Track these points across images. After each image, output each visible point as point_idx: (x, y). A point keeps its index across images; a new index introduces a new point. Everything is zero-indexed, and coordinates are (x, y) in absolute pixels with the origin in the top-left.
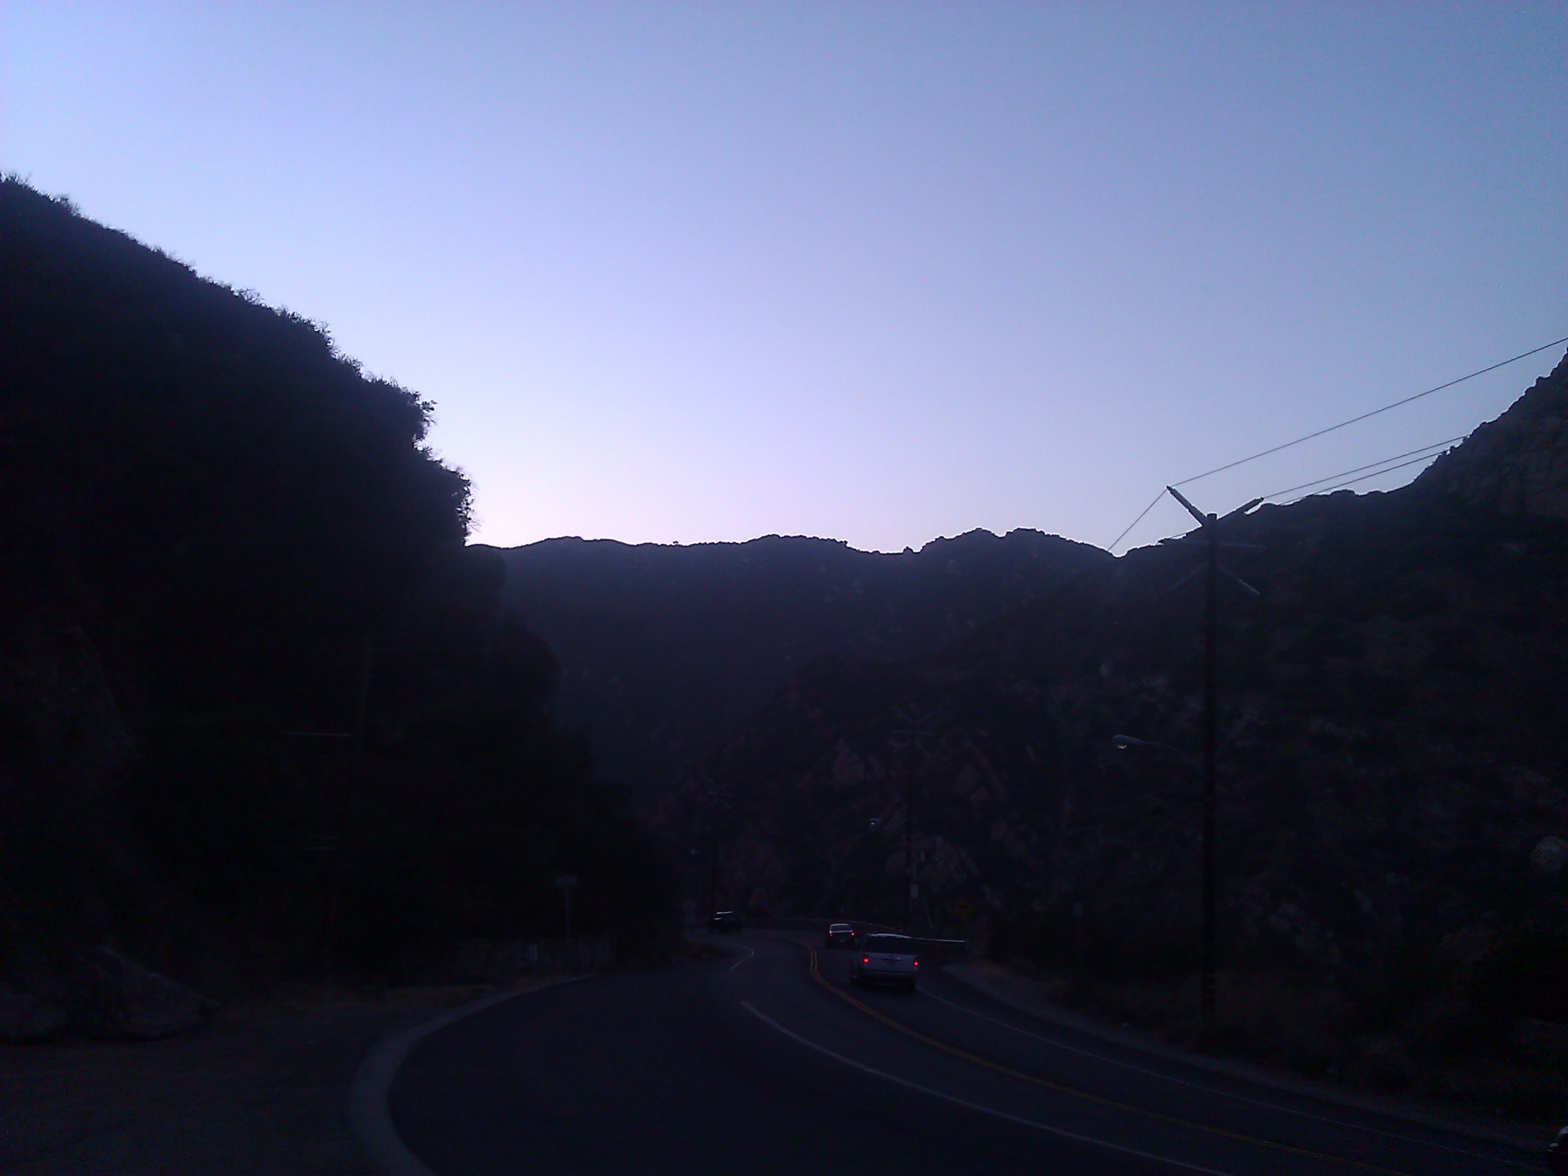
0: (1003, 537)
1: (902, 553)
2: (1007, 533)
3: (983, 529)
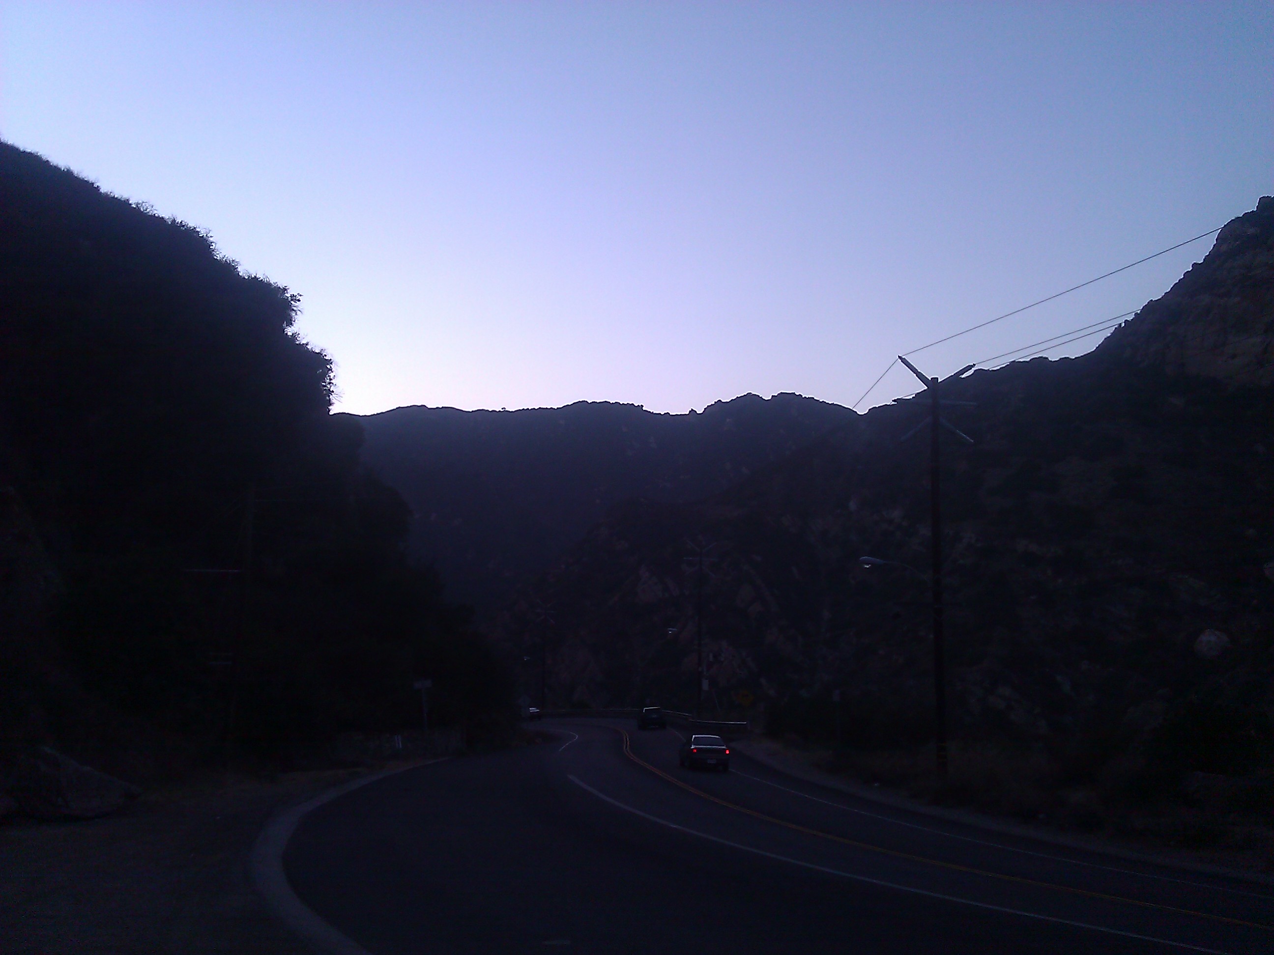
0: (769, 400)
1: (688, 415)
3: (753, 393)
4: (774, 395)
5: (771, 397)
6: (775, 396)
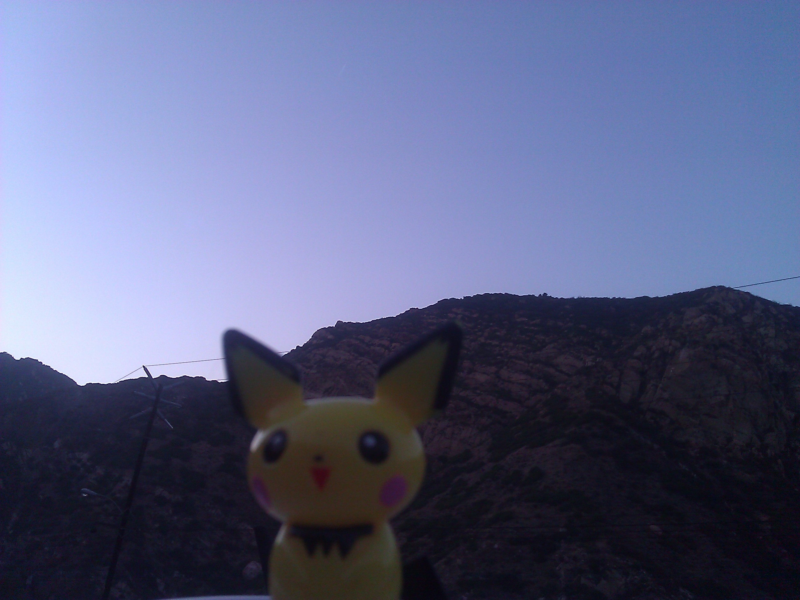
0: (18, 361)
2: (21, 358)
3: (8, 353)
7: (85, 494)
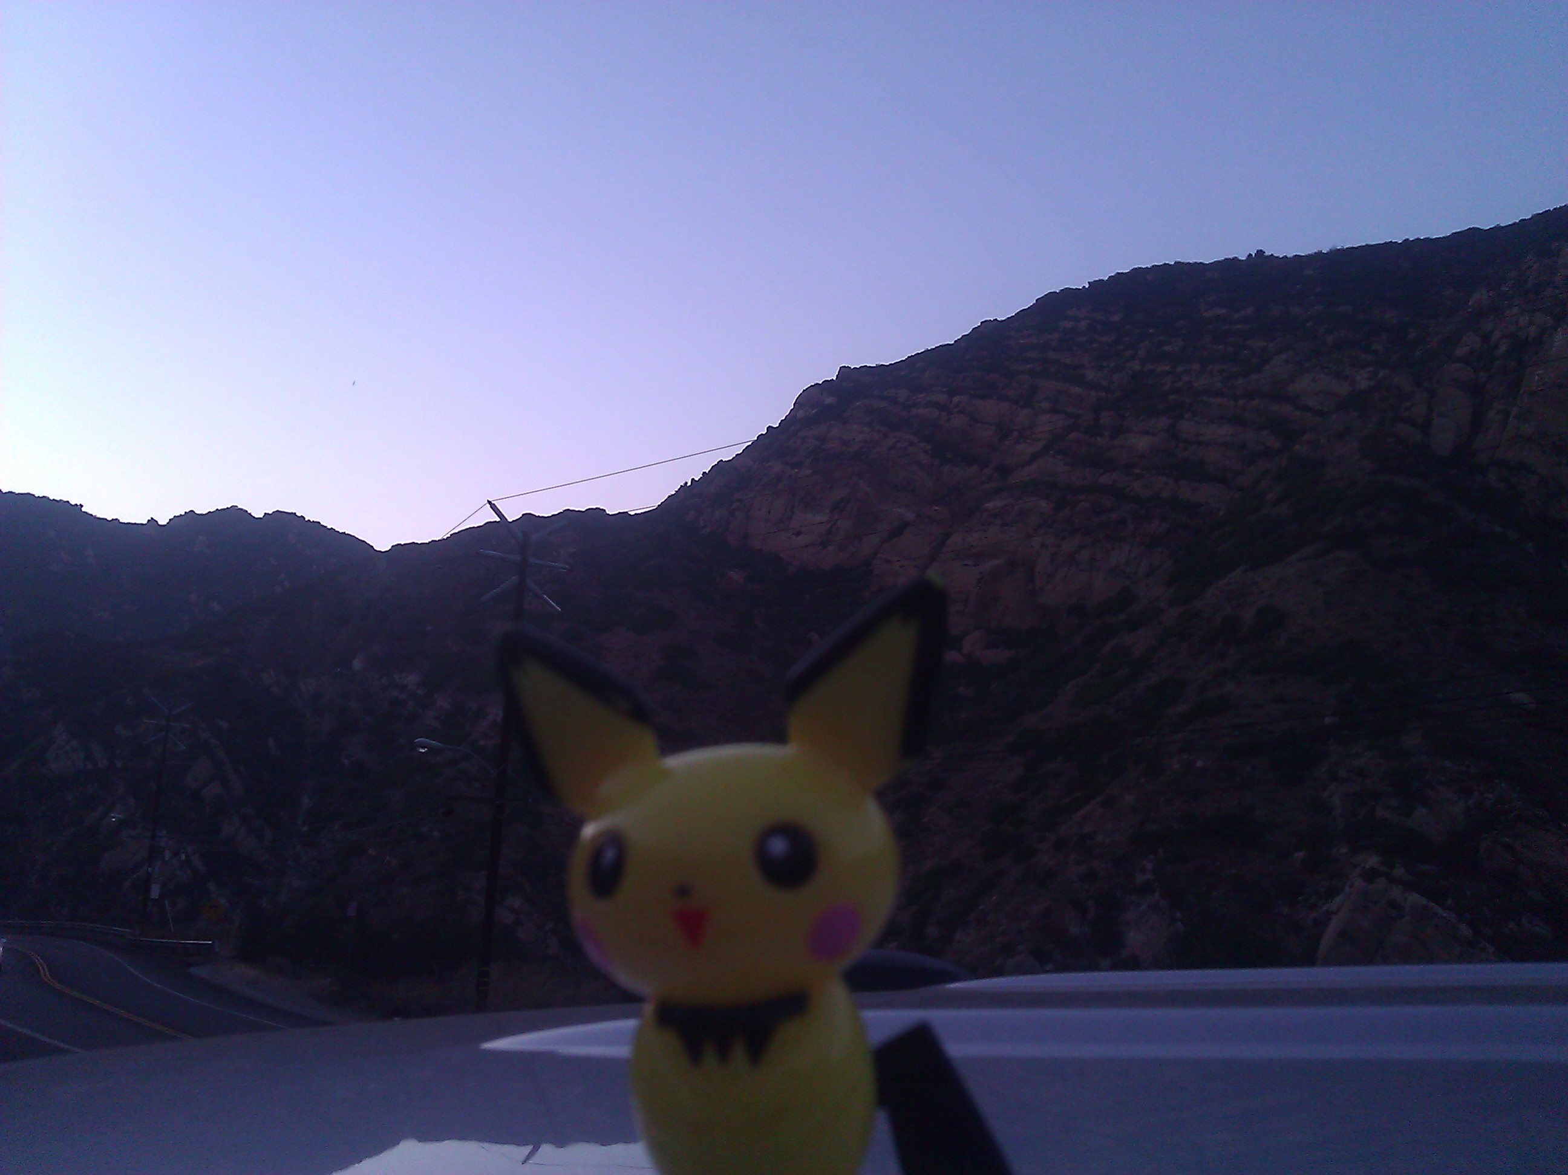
0: (261, 518)
1: (146, 524)
2: (265, 514)
3: (239, 507)
4: (267, 512)
5: (263, 514)
6: (268, 514)
7: (423, 748)
